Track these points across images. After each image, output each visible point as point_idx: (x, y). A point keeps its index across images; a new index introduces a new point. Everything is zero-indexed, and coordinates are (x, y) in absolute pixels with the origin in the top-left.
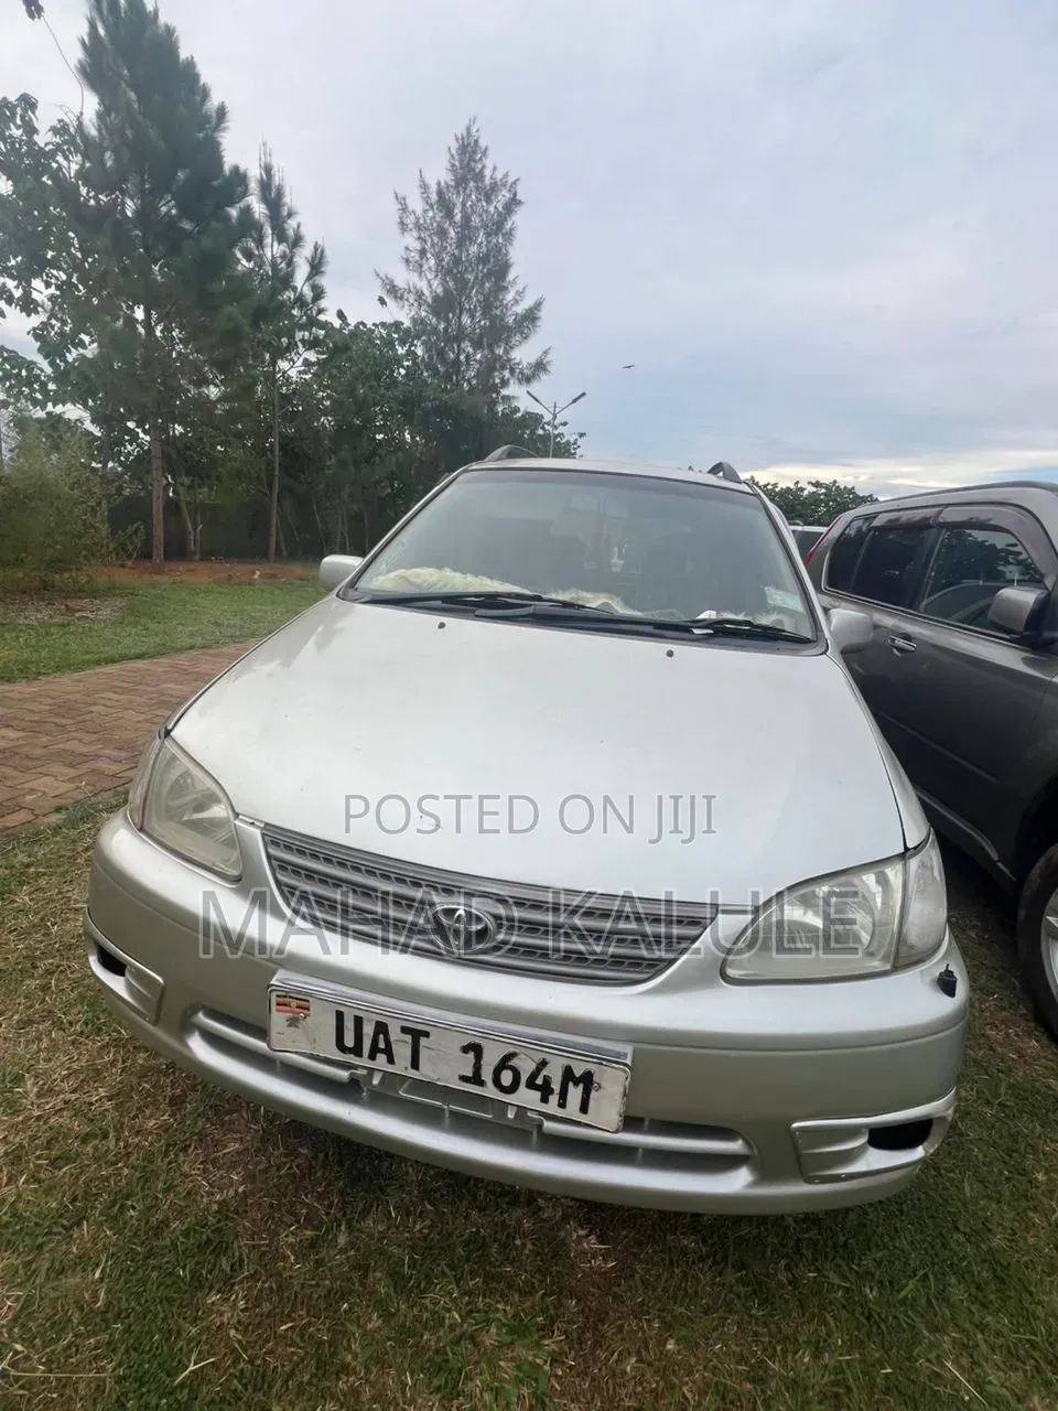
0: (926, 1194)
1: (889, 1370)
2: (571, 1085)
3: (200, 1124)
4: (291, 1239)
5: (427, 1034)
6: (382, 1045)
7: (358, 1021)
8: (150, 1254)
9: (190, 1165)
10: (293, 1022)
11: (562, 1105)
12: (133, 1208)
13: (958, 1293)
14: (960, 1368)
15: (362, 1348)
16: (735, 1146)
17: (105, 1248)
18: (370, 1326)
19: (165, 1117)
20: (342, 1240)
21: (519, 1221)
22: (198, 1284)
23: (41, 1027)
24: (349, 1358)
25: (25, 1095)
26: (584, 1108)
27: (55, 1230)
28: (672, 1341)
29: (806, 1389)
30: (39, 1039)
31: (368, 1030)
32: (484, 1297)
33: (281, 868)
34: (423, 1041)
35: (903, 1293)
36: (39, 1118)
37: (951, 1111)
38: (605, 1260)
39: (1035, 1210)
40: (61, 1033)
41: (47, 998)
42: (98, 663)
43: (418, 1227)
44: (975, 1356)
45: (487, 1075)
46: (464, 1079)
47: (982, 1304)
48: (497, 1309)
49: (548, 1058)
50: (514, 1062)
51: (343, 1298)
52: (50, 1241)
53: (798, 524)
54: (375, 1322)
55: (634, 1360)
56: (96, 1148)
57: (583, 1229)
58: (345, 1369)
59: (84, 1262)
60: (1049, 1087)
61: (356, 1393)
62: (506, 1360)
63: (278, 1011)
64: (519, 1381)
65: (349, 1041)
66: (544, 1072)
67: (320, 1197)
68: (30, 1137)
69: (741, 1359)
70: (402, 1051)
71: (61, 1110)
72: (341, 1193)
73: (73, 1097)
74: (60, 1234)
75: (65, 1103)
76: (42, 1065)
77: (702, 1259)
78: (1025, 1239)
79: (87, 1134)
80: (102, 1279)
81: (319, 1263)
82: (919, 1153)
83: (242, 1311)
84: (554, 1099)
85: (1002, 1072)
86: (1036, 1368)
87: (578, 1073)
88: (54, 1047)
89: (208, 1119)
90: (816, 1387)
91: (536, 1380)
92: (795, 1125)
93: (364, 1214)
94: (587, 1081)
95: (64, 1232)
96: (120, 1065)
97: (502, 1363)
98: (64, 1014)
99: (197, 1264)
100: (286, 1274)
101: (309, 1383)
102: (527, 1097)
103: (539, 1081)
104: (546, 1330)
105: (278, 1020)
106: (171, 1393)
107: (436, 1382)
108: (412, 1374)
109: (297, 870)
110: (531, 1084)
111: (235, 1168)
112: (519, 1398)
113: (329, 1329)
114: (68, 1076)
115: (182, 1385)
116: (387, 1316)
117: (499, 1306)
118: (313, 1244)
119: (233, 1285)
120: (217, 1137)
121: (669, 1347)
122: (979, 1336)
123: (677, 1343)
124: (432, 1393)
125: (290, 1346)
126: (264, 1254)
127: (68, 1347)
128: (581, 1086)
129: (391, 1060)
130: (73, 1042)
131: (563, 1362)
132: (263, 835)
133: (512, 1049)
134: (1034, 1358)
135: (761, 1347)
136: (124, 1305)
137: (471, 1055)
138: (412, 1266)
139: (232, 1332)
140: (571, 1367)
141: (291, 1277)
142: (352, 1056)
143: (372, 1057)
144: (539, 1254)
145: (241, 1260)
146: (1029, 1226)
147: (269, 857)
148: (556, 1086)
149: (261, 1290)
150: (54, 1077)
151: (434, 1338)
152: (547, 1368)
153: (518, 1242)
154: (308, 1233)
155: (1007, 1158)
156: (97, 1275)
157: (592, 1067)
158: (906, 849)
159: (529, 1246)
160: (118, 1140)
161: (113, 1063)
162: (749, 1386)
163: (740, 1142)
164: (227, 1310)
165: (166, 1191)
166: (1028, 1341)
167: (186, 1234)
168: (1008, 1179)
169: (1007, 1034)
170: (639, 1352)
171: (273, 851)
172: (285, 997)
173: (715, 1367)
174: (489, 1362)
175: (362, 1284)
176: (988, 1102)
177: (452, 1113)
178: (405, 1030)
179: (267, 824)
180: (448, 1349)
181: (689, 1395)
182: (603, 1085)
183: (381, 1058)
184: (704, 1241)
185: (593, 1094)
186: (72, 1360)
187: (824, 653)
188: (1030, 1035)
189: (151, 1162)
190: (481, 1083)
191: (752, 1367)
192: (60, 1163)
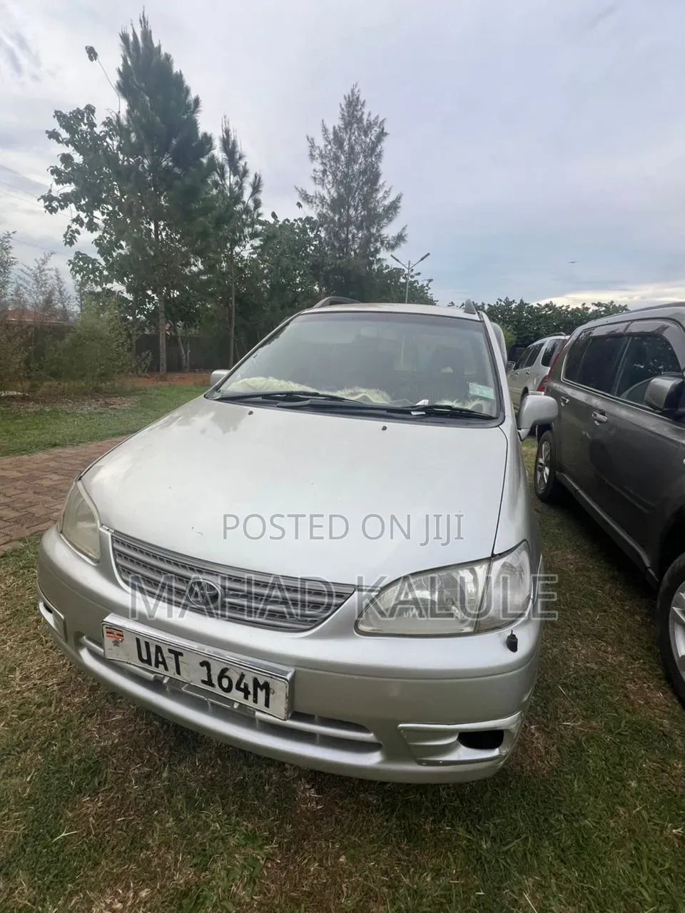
0: (546, 787)
1: (482, 893)
2: (259, 689)
3: (103, 702)
4: (136, 772)
5: (181, 654)
6: (160, 660)
7: (147, 644)
8: (58, 771)
9: (92, 725)
10: (116, 643)
11: (255, 701)
12: (56, 745)
13: (548, 852)
14: (533, 897)
15: (159, 836)
16: (369, 737)
17: (36, 765)
18: (167, 825)
19: (85, 697)
20: (165, 775)
21: (270, 776)
22: (79, 790)
23: (31, 643)
24: (150, 842)
25: (13, 679)
26: (267, 705)
27: (12, 753)
28: (344, 857)
29: (422, 897)
30: (29, 649)
31: (153, 650)
32: (237, 816)
33: (120, 555)
34: (180, 657)
35: (507, 847)
36: (18, 692)
37: (513, 727)
38: (317, 804)
39: (622, 805)
40: (41, 647)
41: (38, 627)
42: (114, 435)
43: (210, 772)
44: (547, 893)
45: (215, 681)
46: (203, 682)
47: (562, 861)
48: (243, 825)
49: (245, 673)
50: (227, 674)
51: (155, 808)
52: (8, 759)
53: (561, 335)
54: (171, 823)
55: (316, 864)
56: (44, 711)
57: (309, 784)
58: (147, 847)
59: (23, 772)
60: (661, 725)
61: (149, 861)
62: (240, 854)
63: (108, 636)
64: (244, 867)
65: (145, 657)
66: (244, 681)
67: (159, 750)
68: (12, 702)
69: (386, 873)
70: (171, 663)
71: (32, 688)
72: (171, 748)
73: (39, 682)
74: (14, 755)
75: (34, 685)
76: (26, 664)
77: (378, 811)
78: (608, 824)
79: (41, 703)
80: (30, 782)
81: (148, 786)
82: (496, 752)
83: (99, 808)
84: (251, 697)
85: (629, 712)
86: (589, 906)
87: (261, 683)
88: (35, 654)
89: (108, 700)
90: (430, 898)
91: (254, 868)
92: (400, 725)
93: (180, 762)
94: (266, 687)
95: (17, 754)
96: (68, 667)
97: (237, 856)
98: (45, 636)
99: (81, 779)
100: (128, 791)
101: (125, 852)
102: (237, 695)
103: (242, 686)
104: (268, 840)
105: (108, 641)
106: (49, 847)
107: (195, 861)
108: (183, 855)
109: (126, 557)
110: (238, 688)
111: (116, 728)
112: (241, 877)
113: (144, 824)
114: (39, 670)
115: (56, 843)
116: (178, 820)
117: (245, 823)
118: (148, 776)
119: (98, 793)
120: (111, 711)
121: (341, 860)
122: (553, 880)
123: (347, 858)
124: (191, 867)
125: (120, 830)
126: (119, 778)
127: (5, 815)
128: (264, 691)
129: (166, 669)
130: (46, 652)
131: (274, 860)
132: (112, 536)
133: (225, 666)
134: (588, 899)
135: (400, 868)
136: (37, 797)
137: (205, 668)
138: (201, 793)
139: (91, 818)
140: (278, 863)
141: (130, 793)
142: (147, 665)
143: (157, 666)
144: (277, 796)
145: (106, 780)
146: (614, 814)
147: (114, 549)
148: (251, 689)
149: (113, 798)
150: (31, 670)
151: (201, 837)
152: (262, 862)
153: (267, 788)
154: (146, 769)
155: (611, 769)
156: (28, 779)
157: (268, 680)
158: (493, 555)
159: (273, 791)
160: (56, 709)
161: (64, 665)
162: (386, 890)
163: (372, 735)
164: (90, 806)
165: (75, 738)
166: (589, 888)
167: (79, 762)
168: (608, 783)
169: (641, 687)
170: (321, 861)
171: (115, 546)
172: (110, 628)
173: (367, 876)
174: (229, 854)
175: (168, 801)
176: (610, 731)
177: (212, 704)
178: (170, 651)
179: (115, 531)
180: (207, 844)
181: (345, 889)
182: (275, 691)
183: (161, 667)
184: (383, 800)
185: (271, 696)
186: (5, 822)
187: (498, 426)
188: (659, 688)
189: (71, 721)
190: (213, 685)
191: (391, 878)
192: (24, 717)
